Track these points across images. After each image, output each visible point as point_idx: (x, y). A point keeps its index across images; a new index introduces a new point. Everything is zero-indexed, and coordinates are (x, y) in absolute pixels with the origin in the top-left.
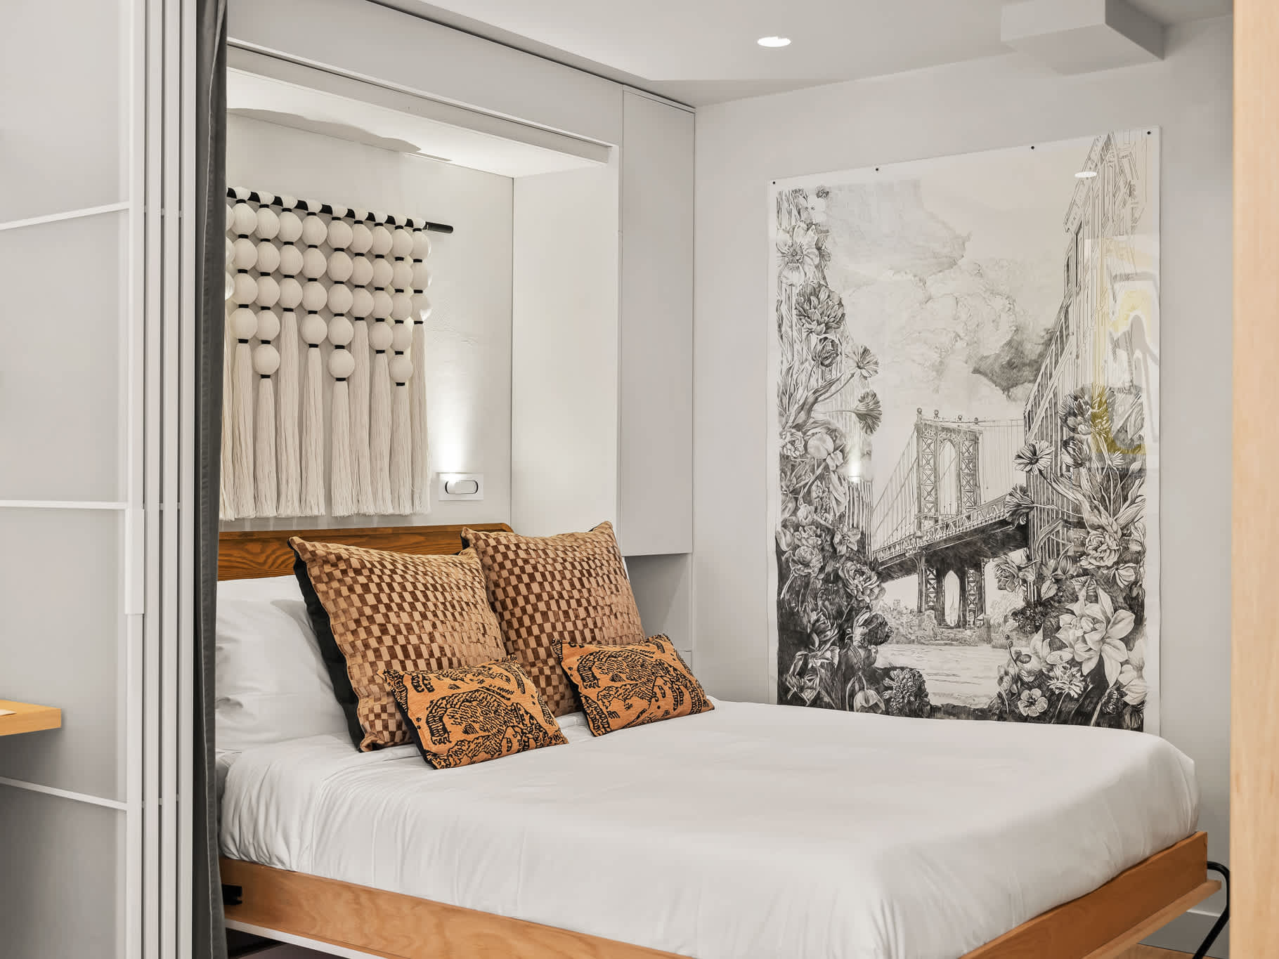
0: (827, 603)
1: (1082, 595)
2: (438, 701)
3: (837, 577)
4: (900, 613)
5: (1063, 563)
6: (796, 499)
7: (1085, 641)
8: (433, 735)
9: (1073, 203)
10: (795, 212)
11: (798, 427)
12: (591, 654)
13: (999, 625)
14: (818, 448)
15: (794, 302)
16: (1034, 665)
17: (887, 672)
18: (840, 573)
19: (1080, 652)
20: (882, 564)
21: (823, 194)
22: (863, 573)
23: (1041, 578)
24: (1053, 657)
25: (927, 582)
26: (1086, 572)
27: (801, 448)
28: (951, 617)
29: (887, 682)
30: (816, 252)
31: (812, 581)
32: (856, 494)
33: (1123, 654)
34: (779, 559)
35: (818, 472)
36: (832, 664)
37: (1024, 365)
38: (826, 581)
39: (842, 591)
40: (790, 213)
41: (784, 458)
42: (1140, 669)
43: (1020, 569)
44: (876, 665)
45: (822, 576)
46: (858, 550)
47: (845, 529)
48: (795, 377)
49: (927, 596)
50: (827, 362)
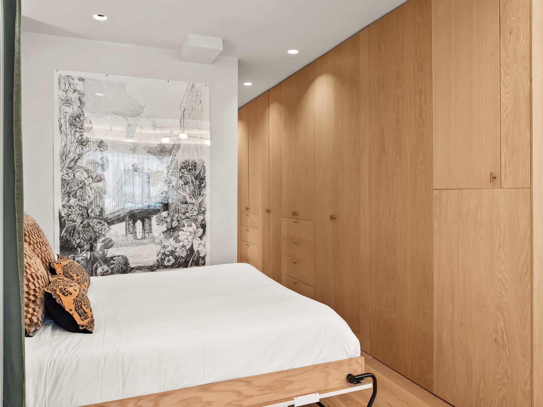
0: (85, 235)
1: (186, 225)
2: (76, 298)
3: (89, 225)
4: (118, 236)
5: (180, 215)
6: (69, 196)
7: (187, 239)
8: (81, 316)
9: (182, 102)
10: (67, 84)
11: (70, 168)
12: (64, 266)
13: (158, 237)
14: (80, 177)
15: (68, 119)
16: (170, 249)
17: (112, 258)
18: (90, 223)
19: (186, 243)
20: (110, 219)
21: (81, 79)
22: (101, 223)
23: (172, 220)
24: (177, 245)
25: (129, 224)
26: (187, 218)
27: (72, 176)
28: (139, 235)
29: (112, 262)
30: (79, 101)
31: (77, 227)
32: (98, 194)
33: (199, 241)
34: (60, 220)
35: (81, 185)
36: (87, 258)
37: (166, 151)
38: (83, 227)
39: (91, 230)
40: (65, 84)
41: (63, 180)
42: (204, 246)
43: (165, 218)
44: (107, 256)
45: (82, 225)
46: (99, 215)
47: (93, 207)
48: (68, 148)
49: (129, 229)
50: (84, 144)
